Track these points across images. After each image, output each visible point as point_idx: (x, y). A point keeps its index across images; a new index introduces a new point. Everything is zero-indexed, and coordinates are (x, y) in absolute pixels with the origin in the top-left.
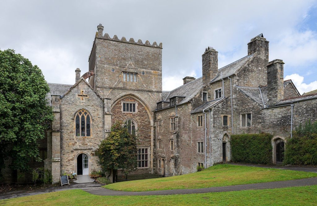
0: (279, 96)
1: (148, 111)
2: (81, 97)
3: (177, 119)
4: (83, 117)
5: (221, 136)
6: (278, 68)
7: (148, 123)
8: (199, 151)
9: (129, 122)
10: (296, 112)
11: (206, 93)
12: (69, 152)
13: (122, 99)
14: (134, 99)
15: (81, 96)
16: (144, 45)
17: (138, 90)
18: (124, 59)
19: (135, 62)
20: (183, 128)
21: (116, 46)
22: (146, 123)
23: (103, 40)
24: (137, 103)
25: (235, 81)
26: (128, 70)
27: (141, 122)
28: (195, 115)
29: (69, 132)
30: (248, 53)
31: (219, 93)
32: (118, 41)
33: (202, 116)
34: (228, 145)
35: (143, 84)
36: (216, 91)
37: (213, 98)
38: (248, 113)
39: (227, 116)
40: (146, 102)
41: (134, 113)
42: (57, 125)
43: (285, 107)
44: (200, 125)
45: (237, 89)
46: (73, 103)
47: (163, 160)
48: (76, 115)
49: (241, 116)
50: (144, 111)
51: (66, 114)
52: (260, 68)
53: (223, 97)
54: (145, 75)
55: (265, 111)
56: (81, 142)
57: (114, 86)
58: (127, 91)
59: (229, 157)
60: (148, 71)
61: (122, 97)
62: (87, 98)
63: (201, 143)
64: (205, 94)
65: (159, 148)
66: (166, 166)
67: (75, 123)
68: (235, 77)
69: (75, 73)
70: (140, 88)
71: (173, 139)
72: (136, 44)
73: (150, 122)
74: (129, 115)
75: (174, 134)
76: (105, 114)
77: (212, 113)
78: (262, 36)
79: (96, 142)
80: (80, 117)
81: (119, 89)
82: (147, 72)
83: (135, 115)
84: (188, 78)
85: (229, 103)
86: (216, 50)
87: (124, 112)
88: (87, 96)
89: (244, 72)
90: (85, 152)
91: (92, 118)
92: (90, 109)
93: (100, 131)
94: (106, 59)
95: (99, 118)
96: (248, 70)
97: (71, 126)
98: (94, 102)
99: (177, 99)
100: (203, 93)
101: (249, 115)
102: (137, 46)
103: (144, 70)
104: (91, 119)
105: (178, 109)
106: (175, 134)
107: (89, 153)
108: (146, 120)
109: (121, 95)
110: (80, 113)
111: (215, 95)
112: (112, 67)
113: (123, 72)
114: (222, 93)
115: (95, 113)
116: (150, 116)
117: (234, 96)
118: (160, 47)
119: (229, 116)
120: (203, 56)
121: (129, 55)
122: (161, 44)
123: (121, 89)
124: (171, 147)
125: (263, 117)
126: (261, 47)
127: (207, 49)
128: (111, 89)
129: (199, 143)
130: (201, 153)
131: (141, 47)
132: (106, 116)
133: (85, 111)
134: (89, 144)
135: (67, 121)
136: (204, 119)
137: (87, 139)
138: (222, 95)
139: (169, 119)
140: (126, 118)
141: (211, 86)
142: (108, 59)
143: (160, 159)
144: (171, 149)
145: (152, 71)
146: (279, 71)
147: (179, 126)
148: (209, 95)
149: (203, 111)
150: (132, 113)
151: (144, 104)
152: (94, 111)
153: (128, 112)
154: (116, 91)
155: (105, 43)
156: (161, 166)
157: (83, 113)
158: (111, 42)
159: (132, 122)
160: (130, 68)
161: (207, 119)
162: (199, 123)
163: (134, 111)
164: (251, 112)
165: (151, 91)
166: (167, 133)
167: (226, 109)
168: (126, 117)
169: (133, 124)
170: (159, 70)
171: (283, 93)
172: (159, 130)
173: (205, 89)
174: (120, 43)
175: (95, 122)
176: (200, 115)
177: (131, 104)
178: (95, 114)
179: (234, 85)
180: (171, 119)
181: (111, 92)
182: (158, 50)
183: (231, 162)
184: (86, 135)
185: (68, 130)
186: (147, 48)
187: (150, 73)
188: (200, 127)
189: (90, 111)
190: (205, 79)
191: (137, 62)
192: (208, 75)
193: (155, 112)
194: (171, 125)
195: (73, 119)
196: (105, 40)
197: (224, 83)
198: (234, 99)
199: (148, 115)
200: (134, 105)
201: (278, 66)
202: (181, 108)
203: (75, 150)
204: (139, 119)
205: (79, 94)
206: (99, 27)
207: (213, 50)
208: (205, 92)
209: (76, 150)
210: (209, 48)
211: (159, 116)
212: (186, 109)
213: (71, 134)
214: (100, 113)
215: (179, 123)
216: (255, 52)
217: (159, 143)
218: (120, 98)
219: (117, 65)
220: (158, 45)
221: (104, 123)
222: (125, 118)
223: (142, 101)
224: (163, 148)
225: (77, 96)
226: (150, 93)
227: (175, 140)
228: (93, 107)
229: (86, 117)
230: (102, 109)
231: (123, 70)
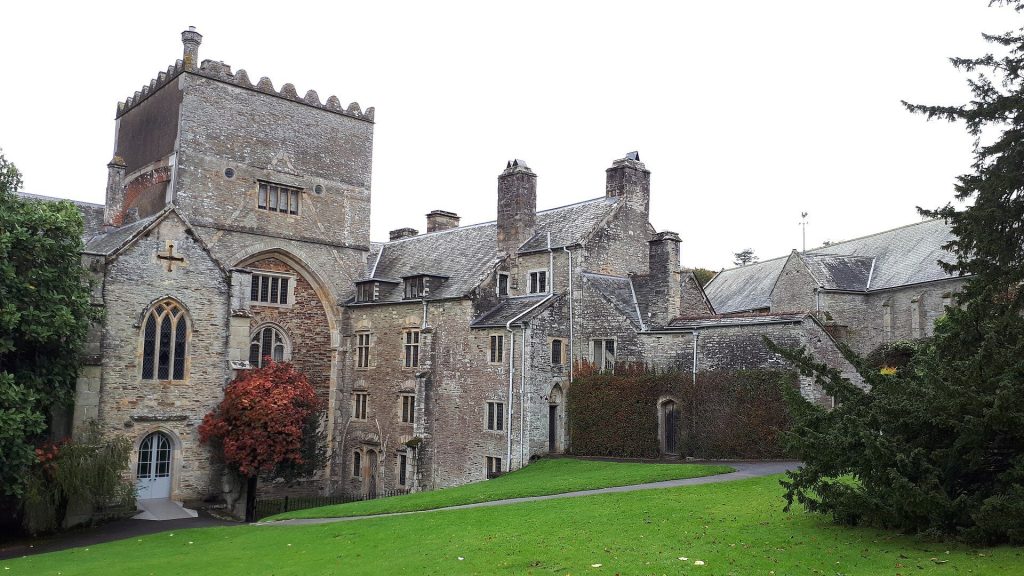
0: (671, 310)
1: (324, 303)
2: (165, 263)
3: (429, 336)
4: (167, 320)
5: (547, 389)
6: (670, 250)
7: (322, 339)
8: (491, 427)
9: (268, 331)
10: (703, 347)
11: (506, 276)
12: (119, 427)
13: (250, 261)
14: (286, 264)
15: (165, 258)
16: (324, 109)
17: (304, 240)
18: (265, 144)
19: (297, 154)
20: (446, 363)
21: (242, 101)
22: (318, 340)
23: (204, 80)
24: (295, 277)
25: (580, 259)
26: (274, 179)
27: (303, 336)
28: (481, 333)
29: (123, 364)
30: (607, 192)
31: (539, 281)
32: (250, 88)
33: (500, 337)
34: (561, 412)
35: (315, 223)
36: (534, 275)
37: (524, 291)
38: (609, 338)
39: (560, 341)
40: (323, 277)
41: (284, 306)
42: (92, 345)
43: (683, 335)
44: (497, 359)
45: (585, 280)
46: (141, 280)
47: (371, 452)
48: (147, 315)
49: (592, 344)
50: (313, 303)
51: (119, 310)
52: (631, 233)
53: (550, 291)
54: (323, 194)
55: (644, 339)
56: (155, 396)
57: (229, 222)
58: (268, 240)
59: (561, 444)
60: (334, 184)
61: (252, 256)
62: (183, 264)
63: (495, 406)
64: (504, 278)
65: (357, 417)
66: (382, 469)
67: (142, 339)
68: (579, 251)
69: (106, 171)
70: (307, 235)
71: (413, 392)
72: (300, 102)
73: (328, 337)
74: (268, 312)
75: (417, 377)
76: (231, 315)
77: (529, 332)
78: (637, 158)
79: (200, 398)
80: (159, 320)
81: (243, 231)
82: (329, 189)
83: (285, 313)
84: (442, 214)
85: (565, 310)
86: (534, 172)
87: (255, 303)
88: (182, 260)
89: (599, 238)
90: (166, 428)
91: (193, 326)
92: (188, 298)
93: (214, 366)
94: (209, 136)
95: (212, 325)
96: (608, 237)
97: (130, 347)
98: (202, 278)
99: (427, 281)
100: (501, 275)
101: (610, 344)
102: (302, 109)
103: (321, 181)
104: (189, 330)
105: (432, 309)
106: (421, 376)
107: (176, 431)
108: (318, 330)
109: (251, 250)
110: (160, 310)
111: (529, 283)
112: (225, 164)
113: (259, 180)
114: (549, 283)
115: (204, 310)
116: (330, 316)
117: (577, 294)
118: (368, 119)
119: (564, 341)
120: (502, 178)
121: (281, 132)
122: (371, 110)
123: (251, 232)
124: (400, 413)
125: (640, 352)
126: (635, 183)
127: (512, 163)
128: (219, 229)
129: (491, 405)
130: (495, 431)
131: (315, 111)
132: (234, 322)
133: (174, 304)
134: (178, 403)
135: (120, 333)
136: (508, 343)
137: (175, 388)
138: (547, 287)
139: (400, 333)
140: (260, 322)
141: (521, 259)
142: (215, 138)
143: (358, 451)
144: (401, 420)
145: (345, 187)
146: (672, 257)
147: (433, 358)
148: (515, 282)
149: (508, 325)
150: (277, 308)
151: (316, 281)
152: (199, 306)
153: (264, 304)
154: (235, 238)
155: (211, 90)
156: (361, 472)
157: (167, 310)
158: (230, 88)
159: (277, 335)
160: (280, 172)
161: (516, 347)
162: (493, 353)
163: (284, 300)
164: (615, 338)
165: (339, 246)
166: (388, 374)
167: (559, 324)
168: (258, 318)
169: (278, 339)
170: (363, 185)
171: (678, 304)
172: (360, 361)
173: (504, 264)
174: (255, 93)
175: (201, 337)
176: (496, 335)
177: (275, 280)
178: (204, 314)
179: (578, 270)
180: (405, 336)
181: (219, 240)
182: (363, 125)
183: (567, 453)
184: (171, 376)
185: (120, 358)
186: (331, 116)
187: (338, 192)
188: (496, 363)
189: (190, 305)
190: (504, 239)
191: (303, 156)
192: (513, 231)
193: (349, 307)
194: (404, 350)
195: (138, 328)
196: (211, 81)
197: (554, 258)
198: (576, 301)
199: (324, 315)
200: (285, 282)
201: (670, 247)
202: (441, 310)
203: (136, 420)
204: (299, 328)
205: (159, 253)
206: (189, 36)
207: (527, 168)
208: (504, 273)
209: (142, 419)
210: (516, 163)
211: (363, 322)
212: (456, 314)
213: (129, 372)
214: (219, 311)
215: (433, 349)
216: (621, 193)
217: (358, 401)
218: (245, 260)
219: (243, 159)
220: (363, 113)
221: (226, 343)
222: (256, 322)
223: (309, 273)
224: (373, 418)
225: (154, 260)
226: (335, 251)
227: (419, 396)
228: (197, 295)
229: (174, 321)
230: (222, 299)
231: (260, 175)
